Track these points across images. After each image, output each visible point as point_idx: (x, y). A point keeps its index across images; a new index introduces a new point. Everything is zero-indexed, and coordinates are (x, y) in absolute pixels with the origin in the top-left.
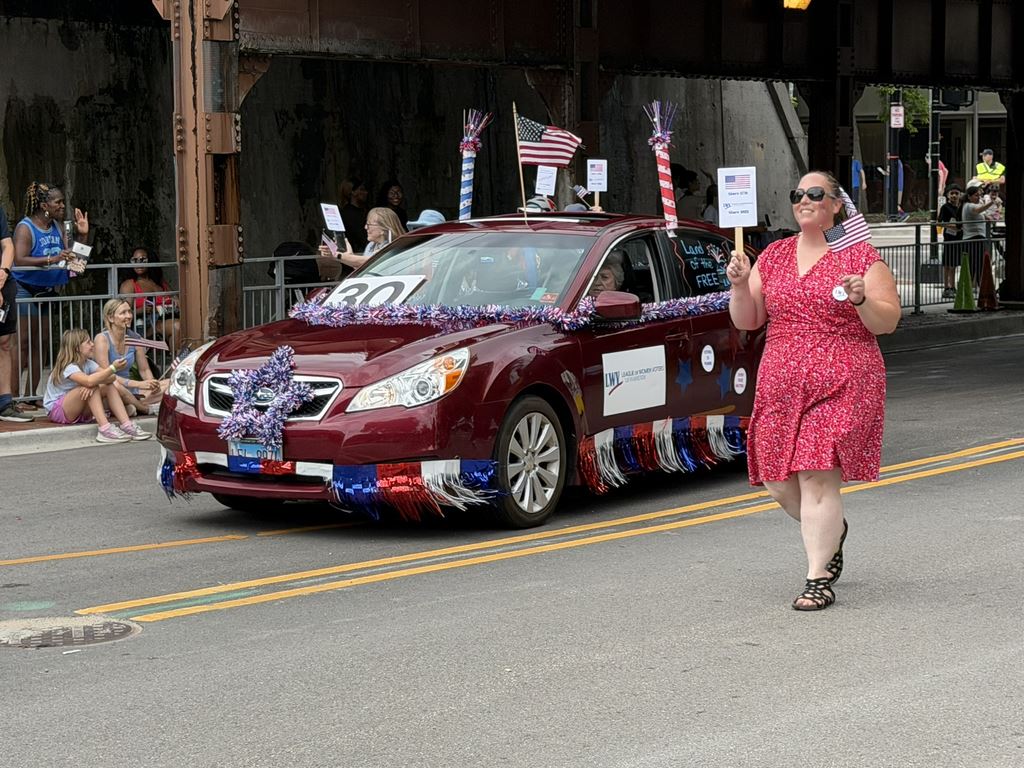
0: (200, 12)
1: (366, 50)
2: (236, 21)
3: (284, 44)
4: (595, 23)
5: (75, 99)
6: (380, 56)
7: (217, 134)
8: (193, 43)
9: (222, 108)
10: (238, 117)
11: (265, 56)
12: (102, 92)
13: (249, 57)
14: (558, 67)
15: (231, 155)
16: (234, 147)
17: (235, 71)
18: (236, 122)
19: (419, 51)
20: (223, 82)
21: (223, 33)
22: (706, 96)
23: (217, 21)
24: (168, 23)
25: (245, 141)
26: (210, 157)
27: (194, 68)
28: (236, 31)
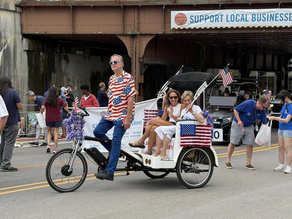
0: (137, 56)
1: (165, 63)
2: (144, 58)
3: (151, 62)
4: (204, 58)
5: (103, 72)
6: (167, 65)
7: (140, 80)
8: (136, 62)
9: (141, 74)
10: (143, 76)
11: (148, 64)
12: (108, 70)
13: (146, 65)
14: (198, 67)
15: (142, 83)
16: (143, 82)
17: (143, 67)
18: (143, 77)
19: (174, 63)
20: (141, 69)
21: (141, 60)
22: (215, 72)
23: (140, 58)
24: (131, 58)
25: (144, 81)
26: (138, 84)
27: (136, 67)
28: (143, 60)
